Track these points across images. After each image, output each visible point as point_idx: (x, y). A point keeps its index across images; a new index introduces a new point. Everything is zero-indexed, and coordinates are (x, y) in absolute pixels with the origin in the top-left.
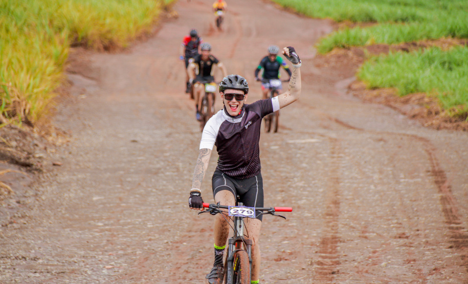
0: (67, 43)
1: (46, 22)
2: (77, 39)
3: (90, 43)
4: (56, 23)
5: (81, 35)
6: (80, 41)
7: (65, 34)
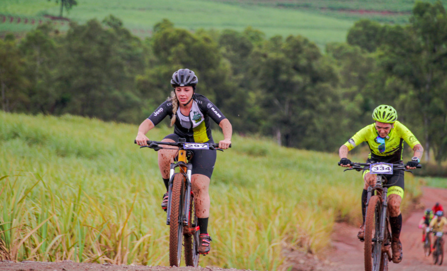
0: (332, 219)
1: (315, 202)
2: (340, 216)
3: (351, 220)
4: (324, 203)
5: (344, 213)
6: (343, 218)
7: (331, 211)
